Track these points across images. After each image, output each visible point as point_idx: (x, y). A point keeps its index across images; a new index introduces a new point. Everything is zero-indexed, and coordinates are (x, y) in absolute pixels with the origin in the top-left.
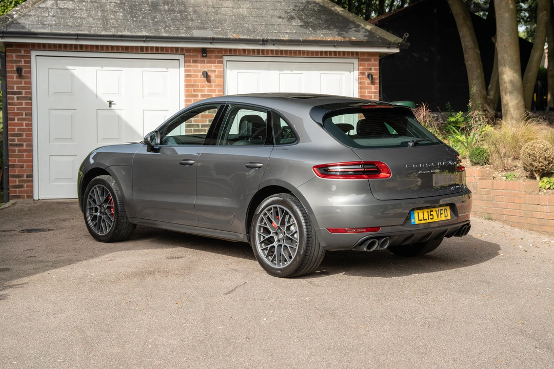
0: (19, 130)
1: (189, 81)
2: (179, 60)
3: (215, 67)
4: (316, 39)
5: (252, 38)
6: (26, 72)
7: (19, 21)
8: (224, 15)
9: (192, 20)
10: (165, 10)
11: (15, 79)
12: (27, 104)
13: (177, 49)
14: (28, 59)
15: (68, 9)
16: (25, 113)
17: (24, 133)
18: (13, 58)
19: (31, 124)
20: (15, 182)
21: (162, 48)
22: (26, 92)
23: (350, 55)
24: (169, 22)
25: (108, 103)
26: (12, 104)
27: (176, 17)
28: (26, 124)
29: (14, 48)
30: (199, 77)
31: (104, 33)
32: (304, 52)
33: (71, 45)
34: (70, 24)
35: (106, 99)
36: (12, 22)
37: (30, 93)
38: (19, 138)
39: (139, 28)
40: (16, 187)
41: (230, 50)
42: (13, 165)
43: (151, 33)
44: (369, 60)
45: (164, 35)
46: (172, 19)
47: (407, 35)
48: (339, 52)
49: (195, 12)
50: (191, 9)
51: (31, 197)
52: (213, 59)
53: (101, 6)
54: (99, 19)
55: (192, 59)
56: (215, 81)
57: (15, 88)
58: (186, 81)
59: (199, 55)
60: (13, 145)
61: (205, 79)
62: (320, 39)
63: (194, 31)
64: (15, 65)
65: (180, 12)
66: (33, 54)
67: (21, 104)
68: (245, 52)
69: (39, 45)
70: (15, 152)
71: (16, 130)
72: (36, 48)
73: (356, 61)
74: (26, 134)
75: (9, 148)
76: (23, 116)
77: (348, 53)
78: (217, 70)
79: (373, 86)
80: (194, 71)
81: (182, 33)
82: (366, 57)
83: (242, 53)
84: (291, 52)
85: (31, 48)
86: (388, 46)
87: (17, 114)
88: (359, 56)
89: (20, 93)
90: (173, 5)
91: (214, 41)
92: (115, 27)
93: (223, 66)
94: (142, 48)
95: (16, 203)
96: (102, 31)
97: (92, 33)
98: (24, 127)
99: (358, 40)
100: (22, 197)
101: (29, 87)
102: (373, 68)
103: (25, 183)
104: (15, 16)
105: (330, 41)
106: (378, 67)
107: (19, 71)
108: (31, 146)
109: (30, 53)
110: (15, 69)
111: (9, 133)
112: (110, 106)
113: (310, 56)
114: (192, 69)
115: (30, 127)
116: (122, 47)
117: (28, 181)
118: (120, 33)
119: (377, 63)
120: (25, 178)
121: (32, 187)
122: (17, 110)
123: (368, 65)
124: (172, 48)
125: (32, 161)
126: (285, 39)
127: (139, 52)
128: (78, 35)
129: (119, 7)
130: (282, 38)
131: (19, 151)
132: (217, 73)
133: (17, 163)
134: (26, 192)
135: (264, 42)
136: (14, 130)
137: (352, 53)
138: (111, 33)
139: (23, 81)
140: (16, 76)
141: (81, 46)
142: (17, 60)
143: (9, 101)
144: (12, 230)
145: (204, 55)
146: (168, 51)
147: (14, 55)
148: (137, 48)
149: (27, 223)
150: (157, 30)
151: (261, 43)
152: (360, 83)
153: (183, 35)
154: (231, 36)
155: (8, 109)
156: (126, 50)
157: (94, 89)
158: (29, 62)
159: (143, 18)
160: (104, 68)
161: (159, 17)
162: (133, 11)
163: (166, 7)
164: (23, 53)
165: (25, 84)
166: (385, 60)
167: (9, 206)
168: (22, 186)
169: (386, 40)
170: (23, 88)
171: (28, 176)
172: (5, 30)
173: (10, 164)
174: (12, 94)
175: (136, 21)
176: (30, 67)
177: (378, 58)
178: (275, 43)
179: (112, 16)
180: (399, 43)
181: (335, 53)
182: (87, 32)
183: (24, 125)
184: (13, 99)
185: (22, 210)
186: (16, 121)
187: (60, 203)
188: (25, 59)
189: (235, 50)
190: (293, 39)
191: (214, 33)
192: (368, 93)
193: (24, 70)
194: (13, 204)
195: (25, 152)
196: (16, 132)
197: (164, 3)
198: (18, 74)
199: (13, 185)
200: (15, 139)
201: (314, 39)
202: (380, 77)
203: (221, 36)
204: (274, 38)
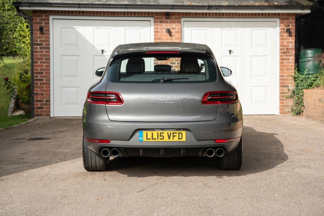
0: (41, 69)
1: (157, 35)
2: (150, 21)
3: (176, 25)
4: (248, 4)
5: (201, 4)
6: (46, 30)
11: (39, 35)
12: (46, 52)
13: (148, 13)
14: (47, 21)
16: (45, 58)
17: (44, 72)
18: (37, 20)
19: (49, 65)
20: (38, 104)
21: (138, 13)
22: (45, 44)
23: (274, 16)
25: (101, 51)
26: (36, 52)
28: (46, 65)
29: (38, 14)
30: (164, 32)
31: (97, 3)
32: (239, 14)
33: (76, 11)
35: (99, 48)
37: (49, 44)
38: (41, 75)
40: (38, 108)
41: (186, 13)
42: (37, 93)
43: (130, 2)
44: (288, 19)
45: (139, 3)
48: (266, 14)
51: (49, 115)
52: (174, 20)
55: (159, 20)
56: (175, 36)
57: (39, 41)
58: (155, 35)
59: (164, 17)
60: (36, 80)
61: (168, 34)
62: (250, 4)
64: (38, 25)
66: (51, 17)
67: (42, 52)
68: (196, 15)
69: (54, 11)
70: (38, 84)
71: (39, 70)
72: (53, 14)
73: (278, 20)
74: (45, 72)
75: (34, 82)
76: (43, 60)
77: (272, 14)
78: (176, 27)
79: (290, 38)
80: (161, 29)
81: (152, 2)
82: (286, 17)
83: (195, 15)
84: (230, 14)
85: (49, 14)
86: (302, 8)
87: (40, 59)
88: (280, 16)
89: (42, 44)
91: (174, 7)
93: (181, 25)
94: (124, 13)
95: (37, 119)
96: (96, 1)
97: (89, 3)
98: (44, 67)
99: (280, 4)
100: (43, 115)
101: (48, 40)
102: (291, 25)
103: (45, 106)
105: (258, 5)
106: (294, 24)
107: (41, 29)
108: (49, 80)
109: (49, 17)
110: (38, 28)
111: (34, 71)
112: (102, 53)
113: (244, 17)
114: (159, 27)
115: (49, 68)
116: (111, 12)
117: (46, 104)
118: (108, 3)
119: (294, 21)
120: (44, 102)
121: (49, 108)
122: (40, 56)
123: (287, 23)
124: (145, 13)
125: (49, 91)
126: (224, 5)
127: (123, 15)
128: (79, 4)
130: (222, 4)
131: (41, 84)
132: (176, 30)
133: (39, 92)
134: (45, 111)
135: (210, 7)
136: (37, 69)
137: (275, 14)
138: (102, 3)
139: (44, 36)
140: (39, 33)
141: (83, 12)
142: (40, 22)
143: (34, 50)
144: (24, 139)
145: (168, 17)
146: (142, 15)
147: (38, 18)
148: (121, 13)
149: (37, 134)
151: (207, 8)
152: (281, 36)
153: (152, 4)
154: (185, 4)
155: (34, 55)
156: (113, 15)
157: (91, 41)
158: (48, 23)
160: (99, 27)
164: (44, 17)
165: (45, 38)
166: (298, 18)
167: (32, 122)
168: (42, 108)
169: (301, 4)
170: (44, 41)
171: (46, 101)
172: (31, 1)
173: (34, 92)
174: (36, 45)
176: (49, 27)
177: (294, 17)
178: (217, 8)
180: (310, 6)
181: (262, 14)
182: (86, 2)
183: (44, 66)
184: (37, 48)
185: (39, 124)
186: (39, 63)
187: (66, 120)
188: (46, 21)
189: (190, 14)
190: (231, 4)
191: (174, 2)
192: (287, 43)
193: (44, 29)
194: (35, 120)
195: (44, 84)
196: (39, 71)
198: (40, 31)
199: (36, 107)
200: (38, 76)
201: (246, 5)
202: (296, 31)
203: (179, 4)
204: (217, 4)
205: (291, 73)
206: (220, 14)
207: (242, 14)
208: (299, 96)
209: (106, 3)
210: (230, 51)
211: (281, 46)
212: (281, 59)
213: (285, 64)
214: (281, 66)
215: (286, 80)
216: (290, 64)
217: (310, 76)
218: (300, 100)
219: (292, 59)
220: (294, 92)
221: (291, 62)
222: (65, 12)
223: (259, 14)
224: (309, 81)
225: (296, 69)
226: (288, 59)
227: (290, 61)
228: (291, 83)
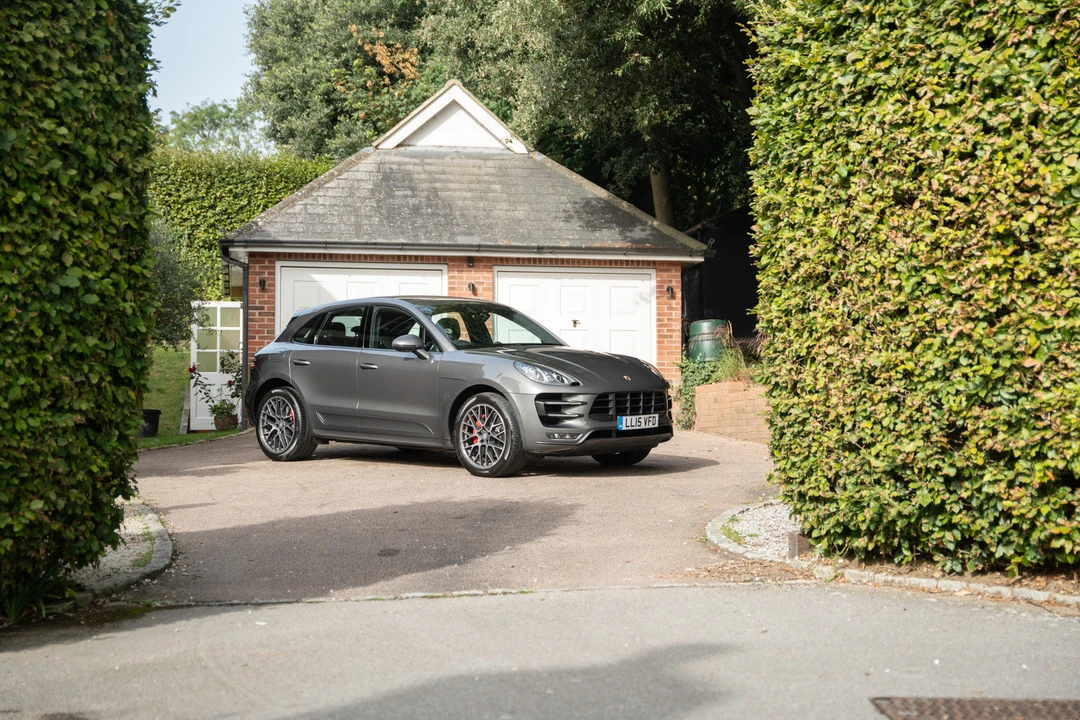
2: (441, 270)
3: (484, 278)
4: (603, 246)
5: (525, 245)
6: (270, 285)
7: (265, 228)
8: (495, 218)
9: (458, 225)
10: (428, 214)
11: (257, 293)
12: (269, 320)
13: (439, 258)
14: (272, 271)
15: (318, 214)
16: (267, 331)
18: (256, 269)
21: (422, 257)
22: (268, 308)
23: (646, 265)
24: (431, 227)
26: (253, 320)
27: (439, 221)
29: (257, 259)
30: (464, 289)
31: (356, 240)
32: (589, 261)
33: (320, 255)
34: (319, 231)
36: (257, 230)
37: (274, 308)
39: (396, 235)
41: (502, 259)
43: (410, 240)
44: (670, 270)
45: (424, 242)
46: (435, 224)
47: (712, 241)
48: (633, 262)
49: (462, 215)
50: (457, 213)
52: (481, 269)
53: (355, 210)
54: (351, 225)
55: (456, 269)
56: (482, 295)
57: (257, 302)
59: (465, 265)
61: (471, 292)
62: (607, 246)
63: (459, 238)
64: (257, 277)
65: (445, 216)
66: (278, 264)
67: (263, 320)
68: (518, 262)
69: (284, 254)
71: (257, 349)
72: (281, 258)
73: (653, 272)
76: (264, 333)
77: (643, 262)
78: (485, 281)
79: (674, 302)
81: (445, 240)
82: (665, 267)
83: (515, 262)
84: (573, 261)
85: (275, 258)
86: (691, 254)
87: (259, 332)
88: (657, 266)
89: (262, 308)
90: (437, 208)
91: (481, 249)
92: (369, 234)
93: (493, 277)
94: (399, 257)
96: (354, 238)
97: (343, 240)
99: (654, 247)
101: (272, 299)
102: (674, 280)
104: (260, 224)
105: (618, 248)
106: (680, 279)
107: (262, 283)
109: (275, 264)
110: (258, 281)
111: (249, 352)
114: (456, 280)
116: (377, 256)
118: (374, 241)
119: (679, 274)
122: (258, 327)
123: (668, 276)
124: (433, 257)
126: (564, 245)
127: (396, 261)
128: (327, 243)
129: (375, 211)
130: (561, 245)
132: (485, 286)
135: (540, 249)
136: (254, 349)
137: (649, 262)
138: (363, 241)
139: (266, 294)
140: (259, 290)
141: (331, 255)
142: (260, 272)
143: (250, 317)
145: (471, 264)
146: (429, 260)
147: (257, 265)
148: (393, 256)
150: (416, 236)
151: (536, 250)
152: (658, 298)
153: (445, 242)
154: (500, 243)
155: (249, 326)
156: (381, 260)
158: (273, 274)
159: (402, 223)
161: (419, 221)
162: (391, 215)
163: (429, 210)
164: (266, 264)
165: (268, 298)
166: (687, 270)
169: (688, 246)
170: (266, 302)
172: (249, 239)
174: (253, 310)
175: (394, 226)
176: (274, 279)
177: (680, 268)
178: (552, 250)
179: (366, 222)
180: (703, 251)
181: (627, 262)
182: (337, 240)
184: (254, 314)
186: (257, 339)
188: (269, 271)
189: (507, 259)
190: (574, 245)
191: (482, 240)
192: (667, 310)
193: (267, 283)
197: (428, 206)
198: (261, 287)
201: (599, 245)
202: (682, 290)
203: (489, 243)
204: (552, 245)
205: (676, 359)
206: (557, 260)
207: (594, 261)
208: (687, 396)
209: (369, 241)
210: (575, 322)
211: (659, 314)
212: (660, 336)
213: (666, 344)
214: (659, 348)
215: (668, 370)
216: (674, 345)
217: (706, 365)
218: (690, 403)
219: (677, 336)
220: (680, 390)
221: (675, 342)
222: (302, 255)
223: (622, 262)
224: (704, 373)
225: (685, 352)
226: (671, 337)
227: (674, 339)
228: (676, 376)
